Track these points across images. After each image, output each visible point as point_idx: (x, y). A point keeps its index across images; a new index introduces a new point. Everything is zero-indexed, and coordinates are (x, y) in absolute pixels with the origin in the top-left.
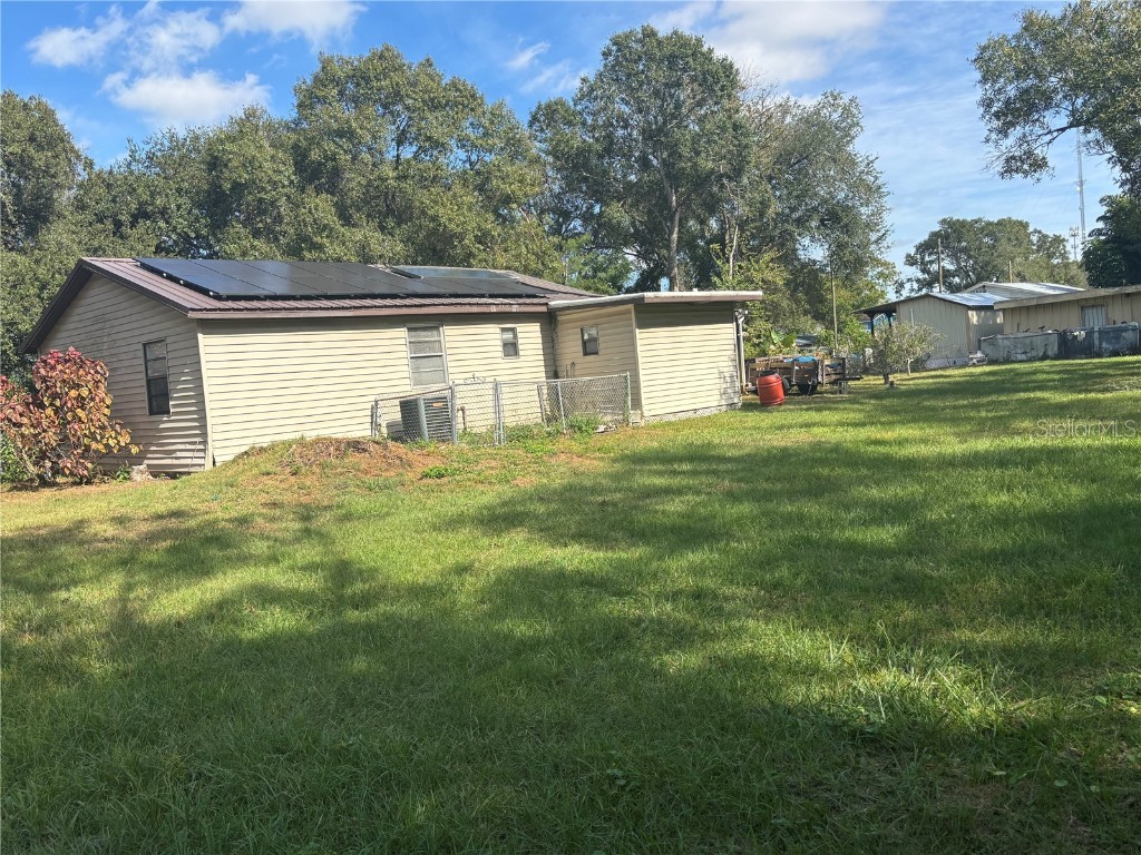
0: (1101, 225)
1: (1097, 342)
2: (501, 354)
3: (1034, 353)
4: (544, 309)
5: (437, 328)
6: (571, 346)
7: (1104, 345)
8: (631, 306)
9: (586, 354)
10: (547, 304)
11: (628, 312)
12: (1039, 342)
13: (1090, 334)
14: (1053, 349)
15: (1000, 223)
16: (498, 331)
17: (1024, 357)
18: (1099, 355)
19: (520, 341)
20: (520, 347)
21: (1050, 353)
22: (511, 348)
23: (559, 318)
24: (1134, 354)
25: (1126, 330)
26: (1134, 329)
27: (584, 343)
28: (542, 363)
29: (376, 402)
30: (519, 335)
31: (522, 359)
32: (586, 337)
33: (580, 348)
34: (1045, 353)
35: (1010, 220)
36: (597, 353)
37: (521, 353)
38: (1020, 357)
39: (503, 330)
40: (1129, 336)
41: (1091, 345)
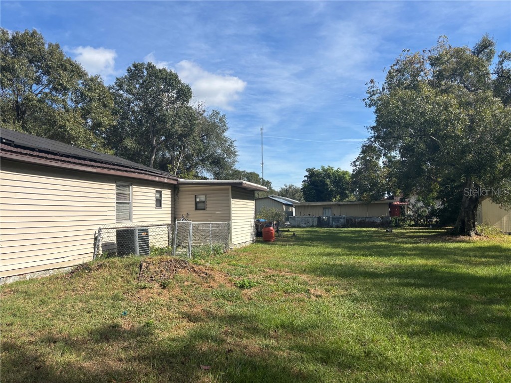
0: (306, 179)
1: (331, 222)
2: (154, 206)
3: (309, 224)
4: (175, 182)
5: (129, 186)
6: (187, 204)
7: (334, 223)
8: (230, 187)
9: (197, 209)
10: (177, 180)
11: (228, 189)
12: (310, 220)
13: (329, 218)
14: (316, 223)
15: (251, 173)
16: (154, 192)
17: (305, 225)
18: (332, 227)
19: (163, 199)
20: (163, 202)
21: (314, 225)
22: (159, 203)
23: (180, 189)
24: (344, 228)
25: (341, 218)
26: (344, 218)
27: (196, 203)
28: (170, 212)
29: (100, 229)
30: (163, 196)
31: (163, 209)
32: (198, 200)
33: (194, 206)
34: (313, 224)
35: (254, 173)
36: (204, 209)
37: (163, 206)
38: (304, 225)
39: (157, 191)
40: (342, 220)
41: (329, 223)
